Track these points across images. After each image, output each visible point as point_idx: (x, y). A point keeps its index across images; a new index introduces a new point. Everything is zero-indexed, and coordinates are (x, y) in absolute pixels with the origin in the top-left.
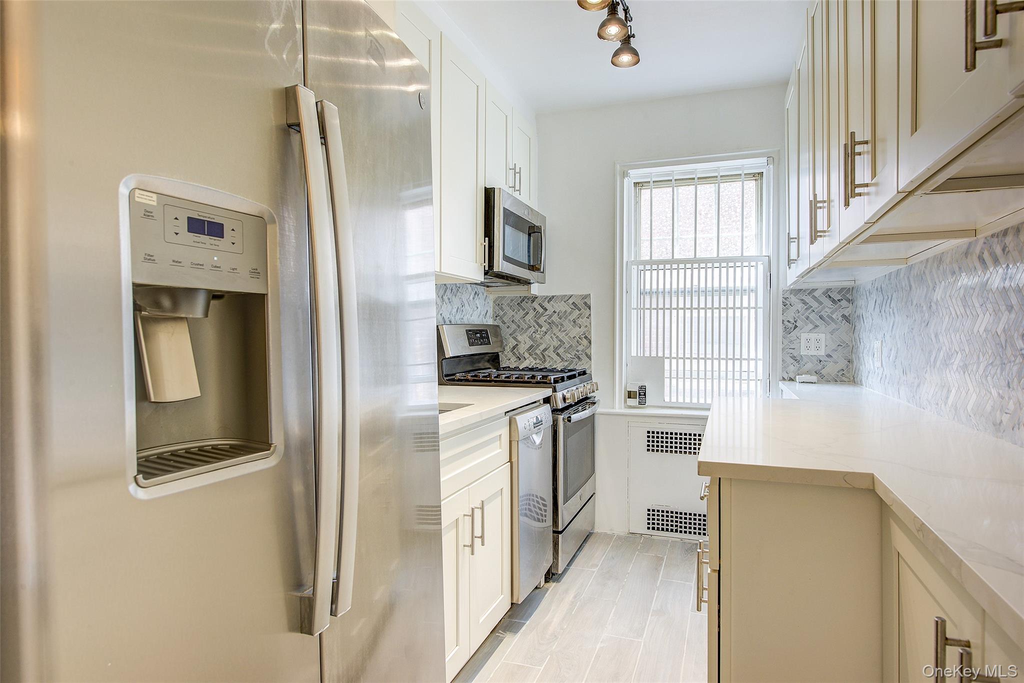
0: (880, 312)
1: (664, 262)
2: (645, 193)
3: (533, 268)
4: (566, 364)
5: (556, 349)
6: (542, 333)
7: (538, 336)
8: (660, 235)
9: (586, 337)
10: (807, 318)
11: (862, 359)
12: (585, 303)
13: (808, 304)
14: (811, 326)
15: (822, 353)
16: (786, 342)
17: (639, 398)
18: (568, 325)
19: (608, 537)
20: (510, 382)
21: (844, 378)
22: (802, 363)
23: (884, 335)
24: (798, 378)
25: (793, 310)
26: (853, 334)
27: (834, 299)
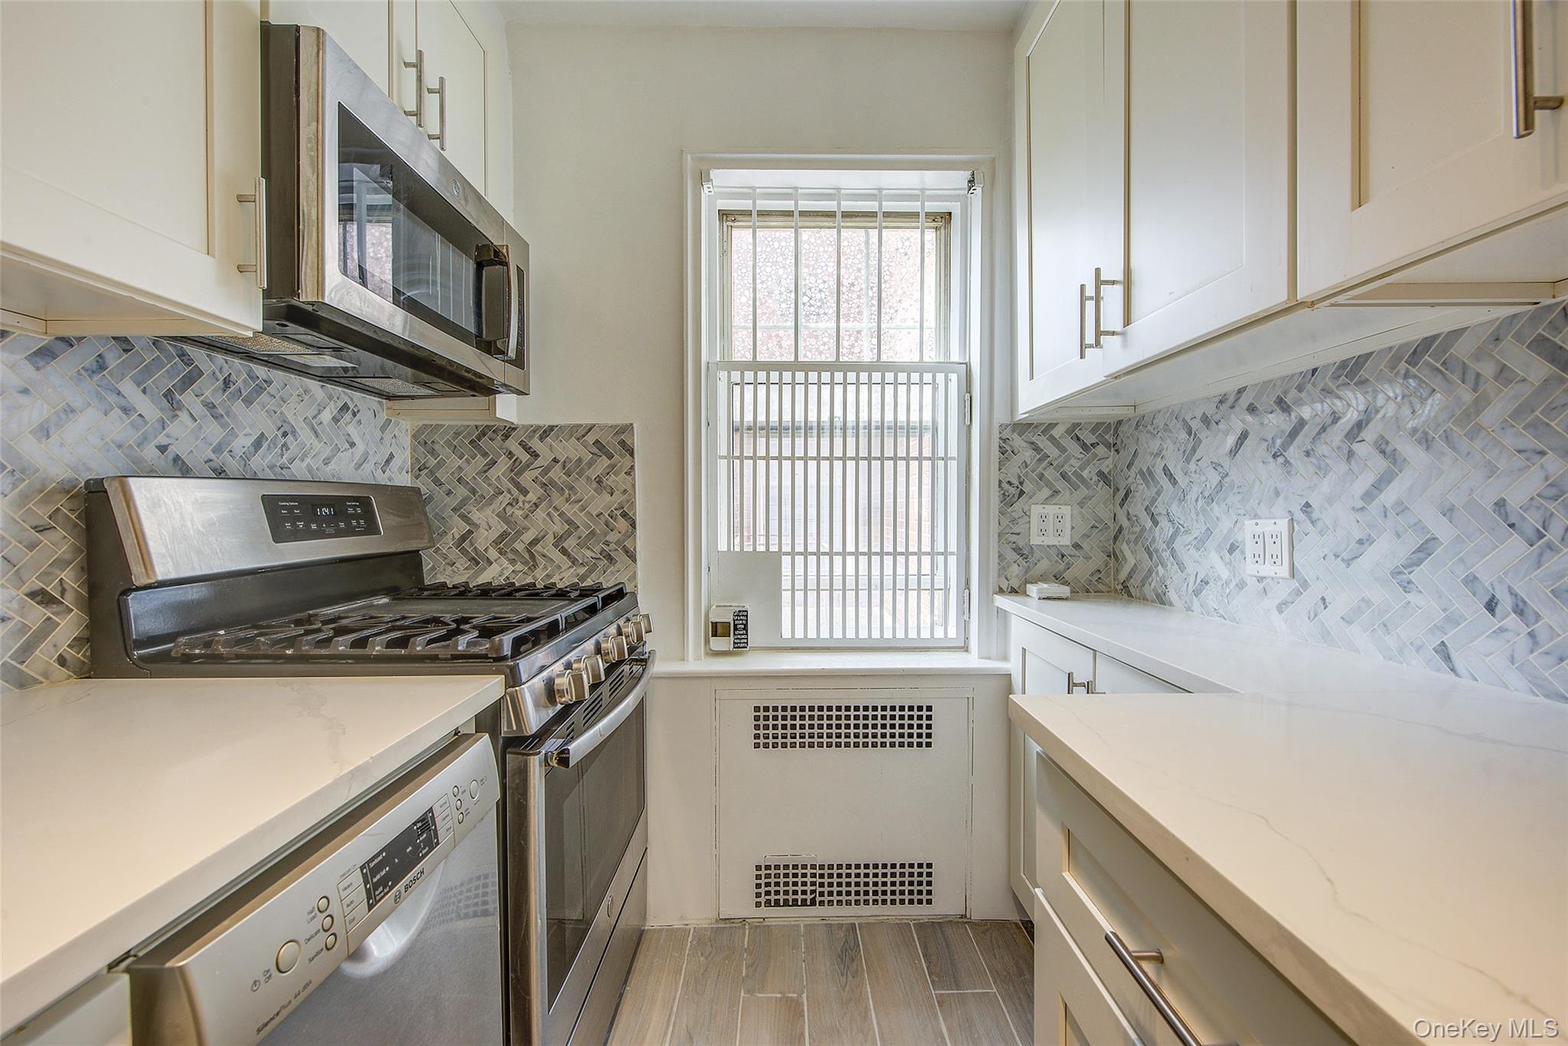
0: (1276, 457)
1: (780, 367)
2: (741, 237)
3: (489, 347)
4: (582, 571)
5: (559, 540)
6: (527, 506)
7: (519, 513)
8: (769, 319)
9: (624, 515)
10: (1041, 477)
12: (623, 443)
13: (1042, 450)
14: (1046, 492)
15: (1066, 541)
16: (1005, 522)
17: (734, 634)
18: (585, 489)
19: (676, 936)
20: (367, 659)
21: (1101, 587)
22: (1033, 559)
23: (1307, 505)
24: (1033, 589)
25: (1015, 462)
26: (1122, 505)
27: (1085, 444)
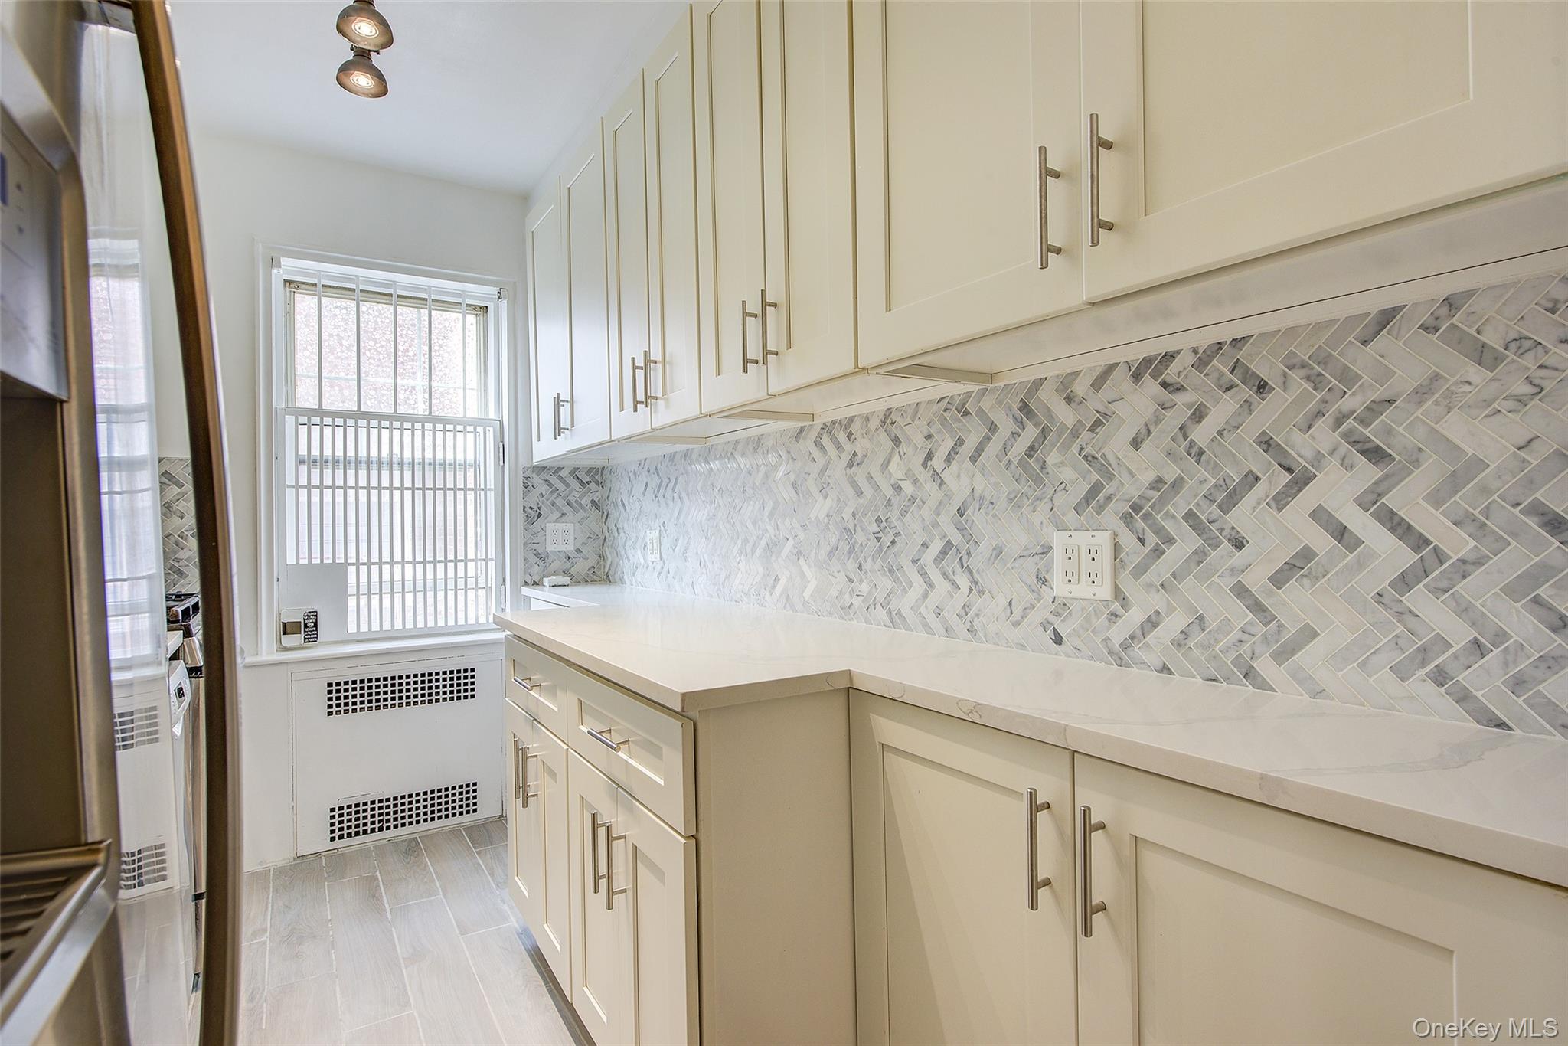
0: (656, 497)
1: (345, 415)
2: (306, 302)
10: (553, 504)
11: (623, 553)
13: (553, 486)
14: (557, 514)
15: (570, 547)
16: (528, 535)
17: (305, 631)
21: (595, 578)
22: (548, 561)
23: (664, 523)
24: (546, 581)
25: (535, 493)
26: (605, 523)
27: (582, 481)
